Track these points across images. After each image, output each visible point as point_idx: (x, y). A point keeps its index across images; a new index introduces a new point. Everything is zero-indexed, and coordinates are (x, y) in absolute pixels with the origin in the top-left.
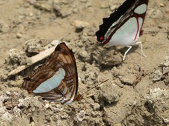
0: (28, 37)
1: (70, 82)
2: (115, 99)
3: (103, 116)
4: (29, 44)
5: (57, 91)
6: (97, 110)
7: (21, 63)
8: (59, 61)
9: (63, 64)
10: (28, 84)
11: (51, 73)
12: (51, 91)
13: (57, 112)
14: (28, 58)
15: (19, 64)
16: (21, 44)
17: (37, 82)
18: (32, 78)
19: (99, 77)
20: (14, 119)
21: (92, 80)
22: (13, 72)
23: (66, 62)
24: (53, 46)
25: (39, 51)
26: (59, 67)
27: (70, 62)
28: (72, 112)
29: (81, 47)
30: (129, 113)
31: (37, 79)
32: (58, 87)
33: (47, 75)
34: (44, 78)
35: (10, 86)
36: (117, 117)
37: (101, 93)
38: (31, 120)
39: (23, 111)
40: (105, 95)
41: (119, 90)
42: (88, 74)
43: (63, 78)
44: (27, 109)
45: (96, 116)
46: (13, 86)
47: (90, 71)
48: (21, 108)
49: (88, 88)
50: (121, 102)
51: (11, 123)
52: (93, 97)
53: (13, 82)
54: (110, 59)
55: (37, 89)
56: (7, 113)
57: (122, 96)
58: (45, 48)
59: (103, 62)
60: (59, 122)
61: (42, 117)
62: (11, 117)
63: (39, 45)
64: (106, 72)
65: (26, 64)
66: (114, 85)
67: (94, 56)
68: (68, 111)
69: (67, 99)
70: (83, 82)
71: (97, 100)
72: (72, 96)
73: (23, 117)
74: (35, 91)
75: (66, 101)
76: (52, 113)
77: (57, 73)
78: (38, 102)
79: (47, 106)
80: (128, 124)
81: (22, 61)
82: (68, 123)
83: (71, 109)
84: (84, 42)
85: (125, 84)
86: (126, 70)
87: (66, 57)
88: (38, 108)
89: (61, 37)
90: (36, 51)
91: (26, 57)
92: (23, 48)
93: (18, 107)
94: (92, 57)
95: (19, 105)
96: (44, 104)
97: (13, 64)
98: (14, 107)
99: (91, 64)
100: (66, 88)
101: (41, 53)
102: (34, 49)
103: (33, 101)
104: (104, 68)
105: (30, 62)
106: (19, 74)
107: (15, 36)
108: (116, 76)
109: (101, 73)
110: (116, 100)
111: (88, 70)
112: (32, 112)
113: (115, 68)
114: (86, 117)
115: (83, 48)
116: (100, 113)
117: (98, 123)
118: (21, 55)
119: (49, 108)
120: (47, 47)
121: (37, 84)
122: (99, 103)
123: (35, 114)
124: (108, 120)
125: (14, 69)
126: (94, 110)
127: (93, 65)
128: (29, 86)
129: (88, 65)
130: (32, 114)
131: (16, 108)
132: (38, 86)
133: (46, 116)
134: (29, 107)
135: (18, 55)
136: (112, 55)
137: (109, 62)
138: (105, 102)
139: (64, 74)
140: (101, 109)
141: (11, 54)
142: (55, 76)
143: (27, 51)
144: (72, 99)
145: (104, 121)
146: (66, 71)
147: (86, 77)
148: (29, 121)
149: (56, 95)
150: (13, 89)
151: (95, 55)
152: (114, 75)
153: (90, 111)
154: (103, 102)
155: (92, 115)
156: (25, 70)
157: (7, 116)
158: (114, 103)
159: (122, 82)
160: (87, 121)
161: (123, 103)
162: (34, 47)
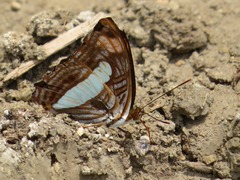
0: (32, 8)
1: (120, 85)
2: (201, 110)
3: (183, 143)
4: (38, 21)
5: (98, 103)
6: (170, 132)
7: (26, 57)
8: (99, 49)
9: (106, 54)
10: (42, 94)
11: (84, 71)
12: (87, 103)
13: (100, 142)
14: (39, 48)
15: (22, 59)
16: (20, 21)
17: (59, 88)
18: (50, 83)
19: (168, 72)
20: (23, 160)
21: (157, 78)
22: (13, 74)
23: (112, 51)
24: (81, 21)
25: (57, 32)
26: (100, 60)
27: (119, 49)
28: (126, 140)
29: (131, 20)
30: (229, 134)
31: (58, 84)
32: (99, 96)
33: (77, 75)
34: (73, 80)
35: (8, 99)
36: (208, 143)
37: (176, 101)
38: (54, 160)
39: (37, 144)
40: (183, 105)
41: (208, 94)
42: (148, 69)
43: (108, 79)
44: (45, 140)
45: (169, 145)
46: (14, 99)
47: (152, 62)
48: (34, 138)
49: (151, 93)
50: (213, 116)
51: (18, 169)
52: (161, 110)
53: (13, 93)
54: (186, 39)
55: (60, 101)
56: (10, 151)
57: (213, 106)
58: (67, 26)
59: (174, 46)
60: (105, 159)
61: (72, 153)
62: (17, 157)
63: (56, 23)
64: (180, 62)
65: (35, 58)
66: (198, 85)
67: (157, 36)
68: (119, 139)
69: (116, 117)
70: (141, 84)
71: (170, 115)
72: (124, 111)
73: (39, 155)
74: (56, 106)
75: (113, 122)
76: (90, 143)
77: (96, 71)
78: (64, 126)
79: (81, 131)
80: (228, 155)
81: (28, 53)
82: (121, 161)
83: (123, 134)
84: (136, 11)
85: (217, 82)
86: (216, 57)
87: (113, 40)
88: (64, 137)
89: (93, 5)
90: (51, 33)
91: (35, 45)
92: (28, 30)
93: (29, 138)
94: (152, 37)
95: (30, 135)
96: (75, 128)
97: (11, 60)
98: (20, 137)
99: (152, 49)
100: (113, 98)
101: (60, 36)
102: (47, 30)
103: (54, 124)
104: (175, 55)
105: (43, 54)
106: (24, 76)
107: (8, 7)
108: (199, 69)
109: (172, 66)
110: (203, 113)
111: (147, 62)
112: (55, 145)
113: (195, 54)
114: (153, 148)
115: (136, 22)
116: (177, 139)
117: (174, 157)
118: (24, 41)
119: (84, 136)
120: (71, 24)
121: (60, 92)
122: (174, 120)
123: (60, 149)
124: (192, 149)
125: (13, 68)
126: (165, 134)
127: (157, 51)
128: (45, 97)
129: (147, 52)
130: (55, 149)
131: (24, 139)
132: (61, 96)
133: (79, 151)
134: (49, 136)
135: (19, 42)
136: (189, 31)
137: (185, 44)
138: (183, 118)
139: (110, 72)
140: (178, 131)
141: (6, 43)
142: (91, 77)
143: (34, 34)
144: (125, 117)
145: (184, 152)
146: (114, 66)
147: (146, 75)
148: (50, 161)
149: (95, 111)
150: (15, 105)
151: (159, 33)
152: (194, 66)
153: (157, 135)
154: (179, 118)
155: (162, 143)
156: (34, 69)
157: (10, 155)
158: (200, 119)
159: (213, 80)
160: (155, 154)
161: (216, 118)
162: (47, 26)
